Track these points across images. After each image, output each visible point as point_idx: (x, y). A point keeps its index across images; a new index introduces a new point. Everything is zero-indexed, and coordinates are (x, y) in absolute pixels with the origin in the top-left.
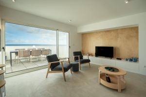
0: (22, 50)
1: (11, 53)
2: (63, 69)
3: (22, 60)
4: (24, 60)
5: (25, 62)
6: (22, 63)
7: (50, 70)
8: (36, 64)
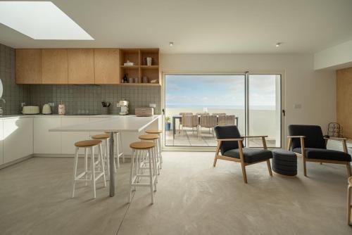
0: (187, 114)
1: (174, 118)
2: (241, 157)
3: (188, 133)
4: (191, 133)
5: (192, 136)
6: (188, 136)
7: (220, 154)
8: (206, 142)
